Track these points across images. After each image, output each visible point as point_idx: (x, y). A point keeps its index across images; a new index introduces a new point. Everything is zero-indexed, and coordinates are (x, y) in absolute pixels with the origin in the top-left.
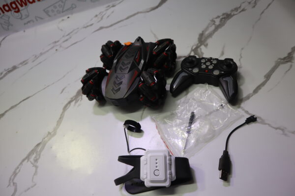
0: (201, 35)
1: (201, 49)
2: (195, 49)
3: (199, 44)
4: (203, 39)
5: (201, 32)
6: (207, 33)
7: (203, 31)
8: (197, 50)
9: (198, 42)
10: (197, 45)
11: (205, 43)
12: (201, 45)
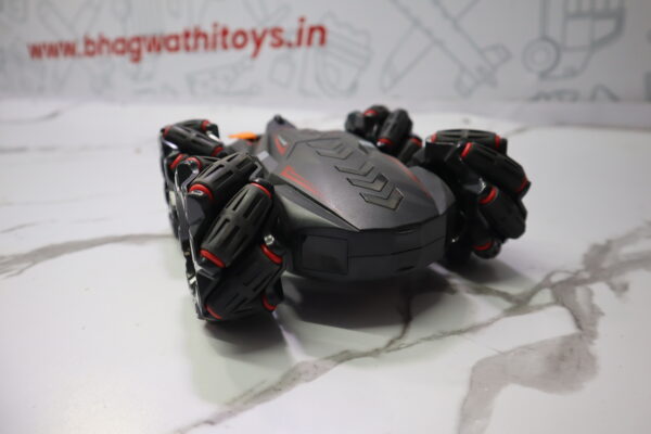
0: (602, 250)
1: (591, 294)
2: (561, 283)
3: (586, 275)
4: (606, 264)
5: (601, 241)
6: (628, 250)
7: (609, 242)
8: (573, 292)
9: (580, 267)
10: (577, 273)
11: (617, 280)
12: (593, 280)
